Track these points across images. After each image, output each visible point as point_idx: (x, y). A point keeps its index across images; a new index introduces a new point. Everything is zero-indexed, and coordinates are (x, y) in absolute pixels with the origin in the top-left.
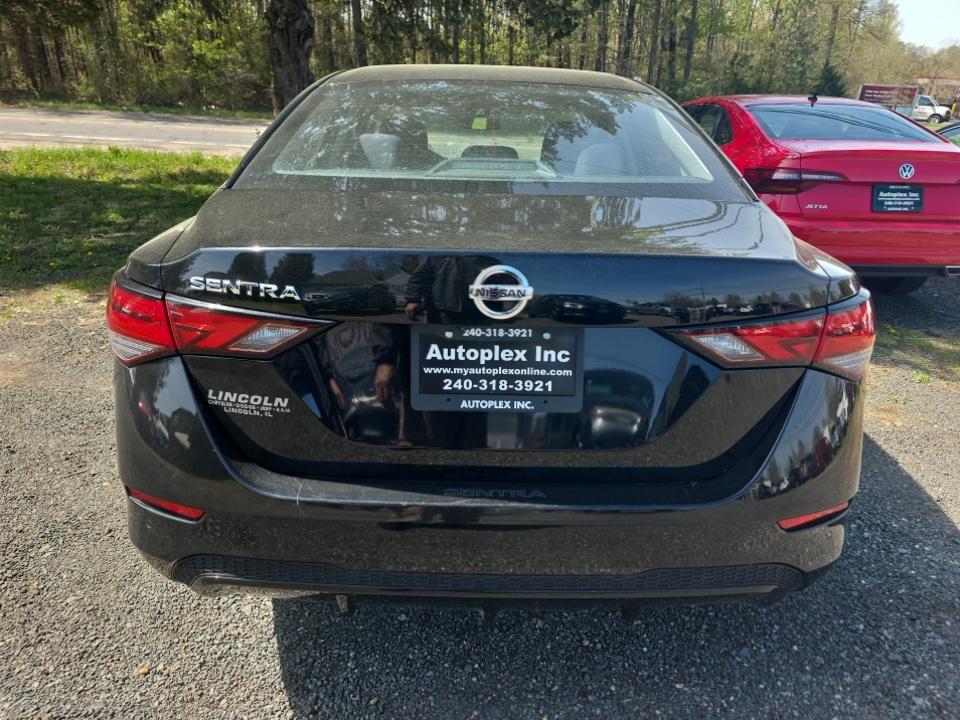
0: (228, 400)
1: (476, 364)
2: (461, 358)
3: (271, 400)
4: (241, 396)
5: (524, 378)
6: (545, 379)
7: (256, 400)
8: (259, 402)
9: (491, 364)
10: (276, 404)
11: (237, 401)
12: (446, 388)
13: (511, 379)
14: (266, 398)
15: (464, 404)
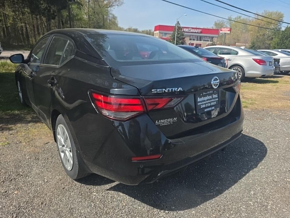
0: (162, 122)
1: (205, 101)
2: (203, 100)
3: (173, 119)
4: (165, 120)
5: (212, 102)
6: (214, 101)
7: (169, 120)
8: (170, 120)
9: (207, 100)
10: (174, 120)
11: (164, 122)
12: (202, 107)
13: (210, 103)
14: (172, 119)
15: (205, 110)
